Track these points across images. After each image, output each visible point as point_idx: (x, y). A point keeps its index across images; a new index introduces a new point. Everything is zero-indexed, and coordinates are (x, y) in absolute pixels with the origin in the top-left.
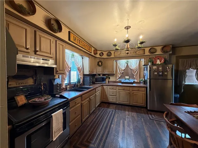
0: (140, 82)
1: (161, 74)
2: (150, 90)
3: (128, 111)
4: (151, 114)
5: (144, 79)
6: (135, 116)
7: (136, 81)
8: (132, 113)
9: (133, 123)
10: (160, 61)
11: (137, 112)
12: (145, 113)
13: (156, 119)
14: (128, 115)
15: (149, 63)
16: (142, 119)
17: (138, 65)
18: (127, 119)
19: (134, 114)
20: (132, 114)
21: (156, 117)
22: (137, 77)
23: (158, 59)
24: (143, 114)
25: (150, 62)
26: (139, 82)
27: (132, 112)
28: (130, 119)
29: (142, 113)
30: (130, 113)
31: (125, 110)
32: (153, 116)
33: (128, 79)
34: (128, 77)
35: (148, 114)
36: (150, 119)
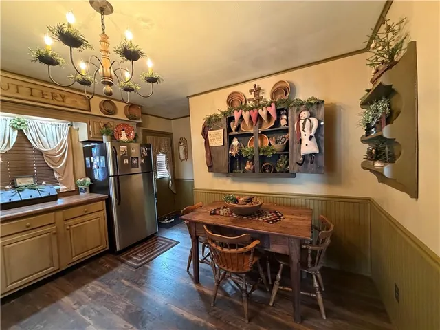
0: (77, 188)
1: (135, 162)
2: (119, 204)
3: (67, 293)
4: (130, 258)
5: (88, 180)
6: (100, 289)
7: (62, 188)
8: (84, 288)
9: (113, 309)
10: (128, 136)
11: (95, 277)
12: (116, 266)
13: (144, 260)
14: (79, 303)
15: (104, 137)
16: (123, 281)
17: (66, 139)
18: (87, 319)
19: (94, 286)
20: (86, 292)
21: (141, 257)
22: (68, 176)
23: (123, 130)
24: (115, 269)
25: (107, 135)
26: (74, 189)
27: (80, 285)
28: (98, 308)
29: (109, 269)
30: (79, 292)
31: (52, 300)
32: (135, 258)
33: (32, 188)
34: (30, 181)
35: (123, 262)
36: (137, 268)
